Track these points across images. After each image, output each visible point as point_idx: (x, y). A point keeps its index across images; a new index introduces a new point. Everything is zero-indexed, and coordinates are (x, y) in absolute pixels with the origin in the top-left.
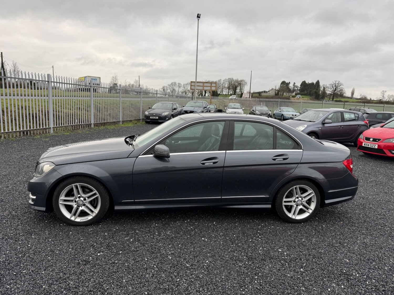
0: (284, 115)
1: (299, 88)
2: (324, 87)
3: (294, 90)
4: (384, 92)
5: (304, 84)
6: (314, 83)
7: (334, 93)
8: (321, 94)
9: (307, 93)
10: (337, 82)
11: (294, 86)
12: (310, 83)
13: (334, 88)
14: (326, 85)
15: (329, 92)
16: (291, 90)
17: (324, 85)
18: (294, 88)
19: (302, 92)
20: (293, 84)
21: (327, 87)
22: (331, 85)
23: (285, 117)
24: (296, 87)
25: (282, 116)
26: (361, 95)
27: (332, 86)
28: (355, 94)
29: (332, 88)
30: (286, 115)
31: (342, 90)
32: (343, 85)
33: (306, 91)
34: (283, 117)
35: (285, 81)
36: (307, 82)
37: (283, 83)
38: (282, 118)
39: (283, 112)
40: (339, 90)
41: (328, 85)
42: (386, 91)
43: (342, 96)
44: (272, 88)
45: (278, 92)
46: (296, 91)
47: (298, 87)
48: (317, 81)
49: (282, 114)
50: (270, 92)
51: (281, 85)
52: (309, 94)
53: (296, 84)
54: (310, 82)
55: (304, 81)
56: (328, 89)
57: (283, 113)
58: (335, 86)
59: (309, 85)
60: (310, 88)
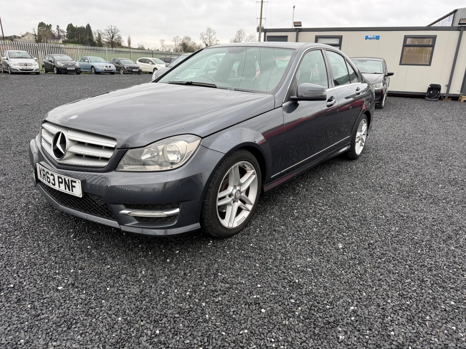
0: (95, 67)
1: (65, 34)
2: (98, 33)
3: (59, 37)
4: (162, 41)
5: (70, 27)
6: (84, 28)
7: (112, 41)
8: (96, 42)
9: (77, 40)
10: (113, 28)
11: (58, 30)
12: (79, 28)
13: (111, 35)
14: (101, 31)
15: (105, 39)
16: (55, 35)
17: (98, 30)
18: (59, 33)
19: (71, 39)
20: (56, 27)
21: (102, 33)
22: (106, 31)
23: (98, 69)
24: (62, 32)
25: (93, 69)
26: (138, 45)
27: (109, 32)
28: (131, 43)
29: (109, 35)
30: (98, 67)
31: (120, 38)
32: (120, 32)
33: (77, 38)
34: (95, 70)
35: (44, 22)
36: (74, 26)
37: (41, 25)
38: (93, 71)
39: (92, 63)
40: (117, 37)
41: (103, 31)
42: (164, 40)
43: (119, 45)
44: (27, 31)
45: (39, 37)
46: (63, 38)
47: (64, 32)
48: (87, 25)
49: (91, 65)
50: (26, 38)
51: (40, 28)
52: (82, 42)
53: (60, 28)
54: (79, 26)
55: (70, 23)
56: (104, 36)
57: (94, 64)
58: (112, 32)
59: (78, 30)
60: (81, 34)
